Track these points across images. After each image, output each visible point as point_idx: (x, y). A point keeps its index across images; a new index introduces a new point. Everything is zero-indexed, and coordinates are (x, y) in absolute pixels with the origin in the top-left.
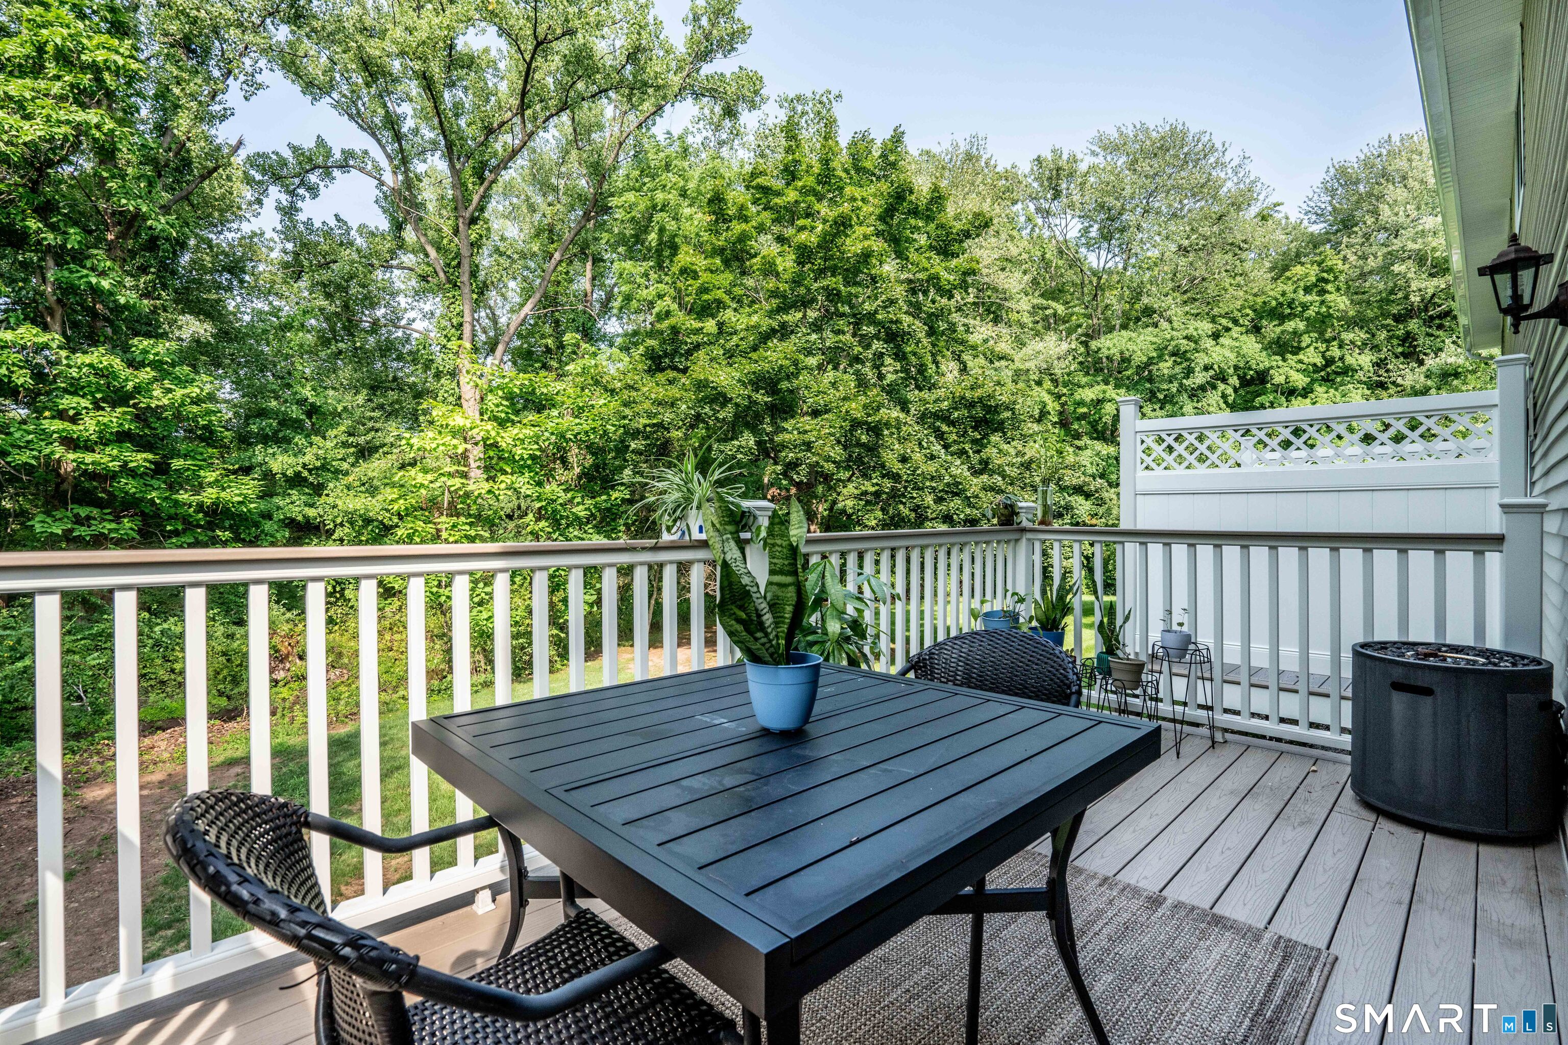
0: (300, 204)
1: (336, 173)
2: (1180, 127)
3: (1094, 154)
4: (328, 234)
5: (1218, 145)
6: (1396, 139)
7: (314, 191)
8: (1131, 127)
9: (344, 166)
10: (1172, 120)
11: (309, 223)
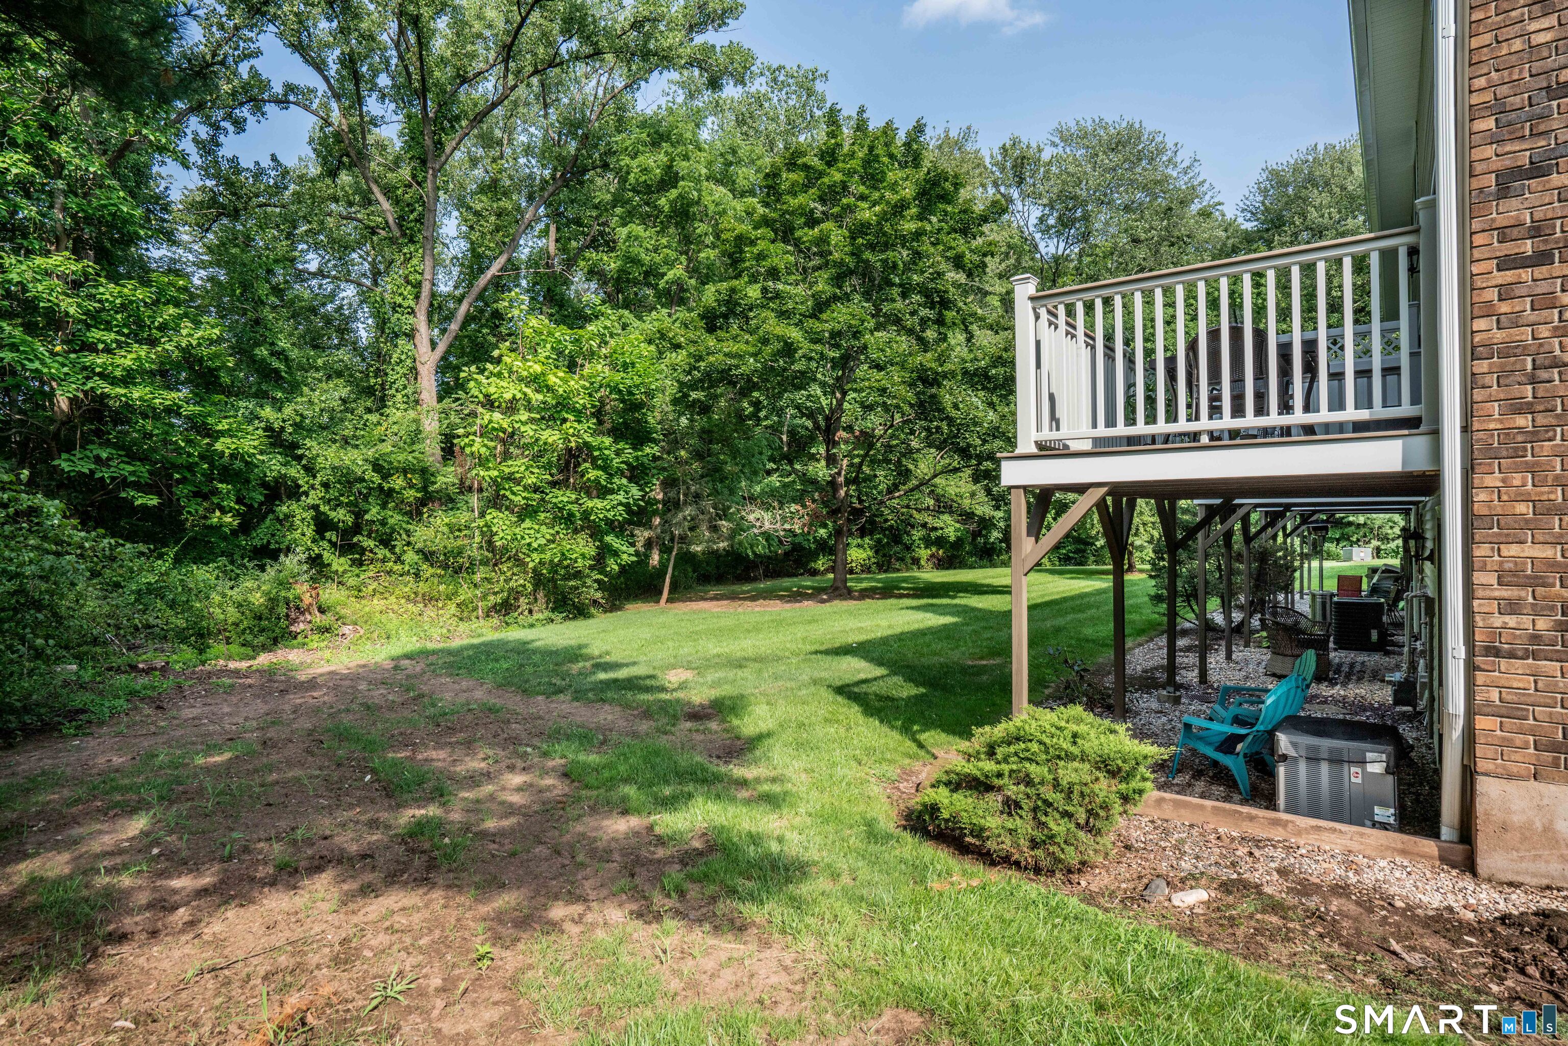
0: (222, 139)
1: (270, 108)
2: (1137, 126)
3: (1054, 145)
4: (259, 173)
5: (1170, 145)
6: (1321, 148)
7: (240, 125)
8: (1089, 122)
9: (282, 102)
10: (1127, 118)
11: (234, 161)
